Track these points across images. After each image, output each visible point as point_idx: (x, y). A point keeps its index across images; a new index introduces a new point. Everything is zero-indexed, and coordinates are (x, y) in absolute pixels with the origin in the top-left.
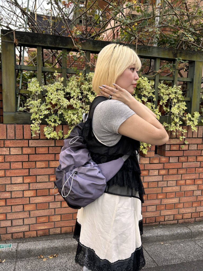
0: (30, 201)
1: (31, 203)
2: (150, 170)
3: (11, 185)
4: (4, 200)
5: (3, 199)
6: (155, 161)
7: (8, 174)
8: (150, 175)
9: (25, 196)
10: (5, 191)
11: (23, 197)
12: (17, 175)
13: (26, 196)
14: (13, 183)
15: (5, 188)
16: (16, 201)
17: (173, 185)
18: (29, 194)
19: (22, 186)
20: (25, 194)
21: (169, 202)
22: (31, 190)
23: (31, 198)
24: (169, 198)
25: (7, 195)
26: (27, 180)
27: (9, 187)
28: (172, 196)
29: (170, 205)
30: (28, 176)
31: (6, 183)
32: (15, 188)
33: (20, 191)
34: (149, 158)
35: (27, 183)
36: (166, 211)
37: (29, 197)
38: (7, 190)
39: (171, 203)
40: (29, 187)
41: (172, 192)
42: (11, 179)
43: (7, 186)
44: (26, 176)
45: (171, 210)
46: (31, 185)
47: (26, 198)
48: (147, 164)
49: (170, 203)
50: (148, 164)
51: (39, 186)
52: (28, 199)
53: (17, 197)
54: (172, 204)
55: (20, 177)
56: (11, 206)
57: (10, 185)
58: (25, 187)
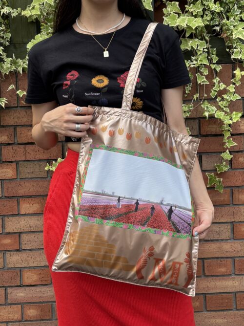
17: (223, 237)
21: (215, 288)
24: (212, 276)
28: (223, 270)
29: (219, 296)
36: (208, 314)
39: (222, 291)
41: (222, 258)
45: (225, 312)
49: (218, 291)
54: (224, 295)
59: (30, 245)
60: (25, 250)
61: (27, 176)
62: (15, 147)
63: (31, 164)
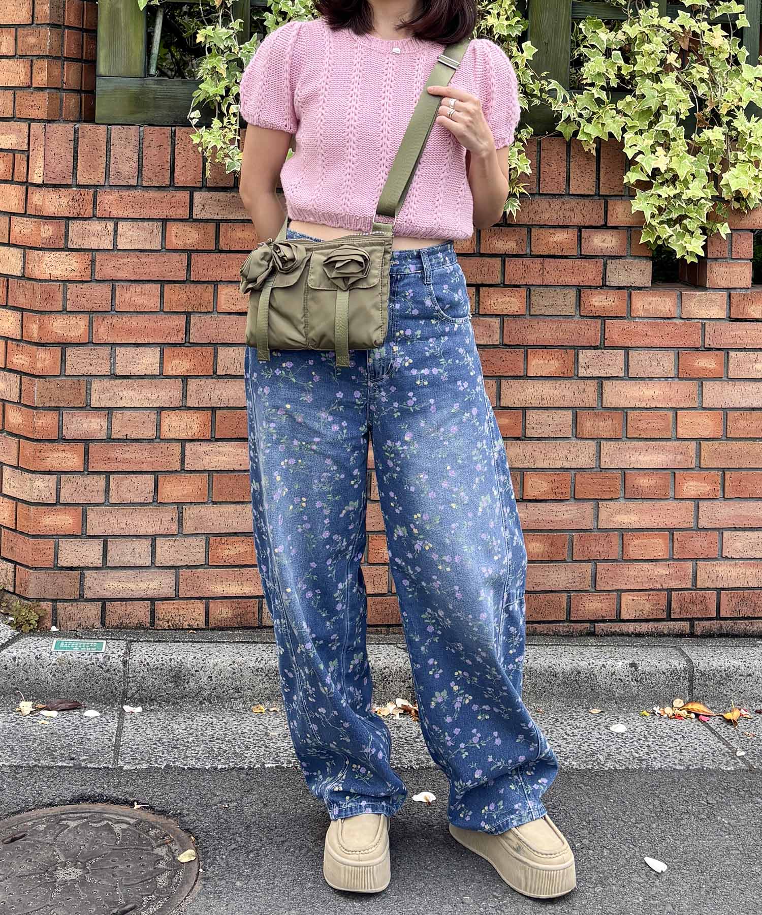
0: (183, 461)
1: (188, 467)
2: (732, 349)
3: (112, 382)
4: (81, 446)
5: (74, 440)
6: (753, 307)
7: (102, 332)
8: (731, 376)
9: (166, 433)
10: (86, 407)
11: (159, 438)
12: (139, 341)
13: (171, 436)
14: (119, 372)
15: (88, 394)
16: (127, 456)
18: (183, 426)
19: (154, 391)
20: (165, 427)
22: (190, 408)
23: (188, 446)
25: (93, 425)
26: (179, 365)
27: (104, 391)
30: (181, 345)
31: (93, 370)
32: (129, 395)
33: (147, 412)
34: (725, 294)
35: (176, 377)
37: (183, 441)
38: (94, 404)
40: (185, 396)
42: (113, 356)
43: (96, 385)
44: (175, 345)
46: (193, 384)
47: (167, 445)
48: (718, 322)
50: (719, 319)
51: (224, 394)
52: (177, 447)
53: (133, 437)
55: (149, 351)
56: (108, 474)
57: (107, 383)
58: (167, 394)
59: (541, 431)
60: (530, 438)
61: (542, 312)
62: (528, 261)
63: (550, 293)
